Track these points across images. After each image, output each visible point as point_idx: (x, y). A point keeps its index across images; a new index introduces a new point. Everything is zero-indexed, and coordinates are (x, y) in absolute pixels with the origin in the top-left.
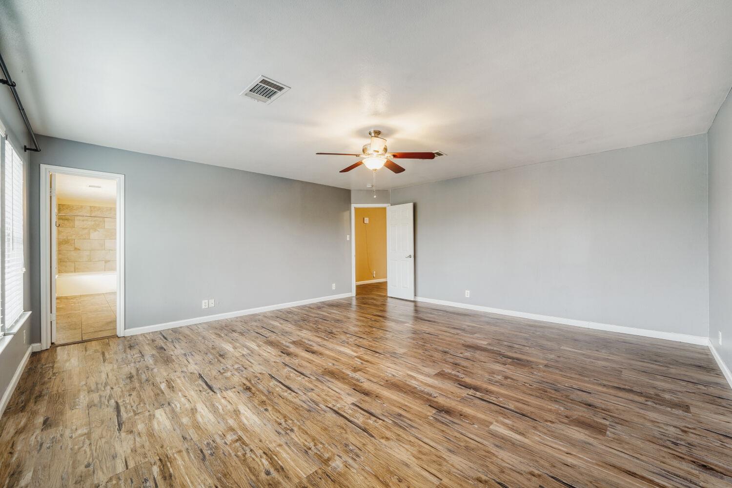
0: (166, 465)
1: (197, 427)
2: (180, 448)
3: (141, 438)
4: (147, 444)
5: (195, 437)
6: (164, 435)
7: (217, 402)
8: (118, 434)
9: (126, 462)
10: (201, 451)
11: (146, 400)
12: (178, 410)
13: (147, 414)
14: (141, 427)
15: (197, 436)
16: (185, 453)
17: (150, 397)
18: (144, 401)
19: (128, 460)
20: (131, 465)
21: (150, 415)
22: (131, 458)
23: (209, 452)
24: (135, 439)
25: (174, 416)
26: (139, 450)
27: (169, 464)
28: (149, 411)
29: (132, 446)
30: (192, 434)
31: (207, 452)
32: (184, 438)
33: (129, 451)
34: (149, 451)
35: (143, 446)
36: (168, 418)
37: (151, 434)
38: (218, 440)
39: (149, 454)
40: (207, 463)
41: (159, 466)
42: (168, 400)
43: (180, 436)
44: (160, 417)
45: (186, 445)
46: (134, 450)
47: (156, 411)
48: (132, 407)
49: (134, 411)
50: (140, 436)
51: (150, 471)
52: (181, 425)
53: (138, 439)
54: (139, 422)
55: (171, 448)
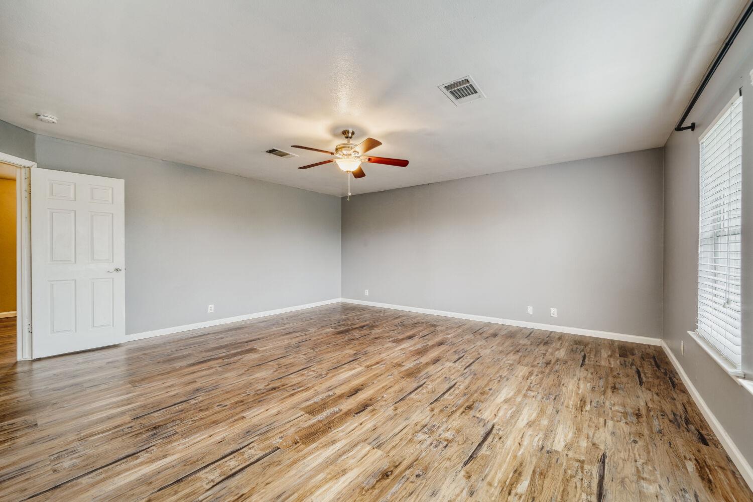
0: (580, 406)
1: (542, 412)
2: (565, 408)
3: (588, 433)
4: (585, 425)
5: (550, 408)
6: (569, 423)
7: (506, 417)
8: (607, 451)
9: (605, 424)
10: (555, 399)
11: (561, 478)
12: (541, 435)
13: (571, 454)
14: (584, 444)
15: (549, 408)
16: (565, 404)
17: (553, 478)
18: (564, 477)
19: (604, 425)
20: (602, 420)
21: (569, 449)
22: (601, 424)
23: (551, 396)
24: (593, 436)
25: (549, 433)
26: (593, 425)
27: (578, 406)
28: (567, 455)
29: (597, 432)
30: (550, 410)
31: (552, 397)
32: (557, 412)
33: (600, 430)
34: (586, 420)
35: (589, 426)
36: (555, 434)
37: (579, 430)
38: (540, 397)
39: (587, 418)
40: (557, 393)
41: (584, 408)
42: (539, 455)
43: (559, 415)
44: (562, 440)
45: (560, 408)
46: (597, 428)
47: (560, 450)
48: (582, 479)
49: (582, 468)
50: (588, 435)
51: (591, 410)
52: (551, 422)
53: (591, 435)
54: (583, 450)
55: (571, 412)
